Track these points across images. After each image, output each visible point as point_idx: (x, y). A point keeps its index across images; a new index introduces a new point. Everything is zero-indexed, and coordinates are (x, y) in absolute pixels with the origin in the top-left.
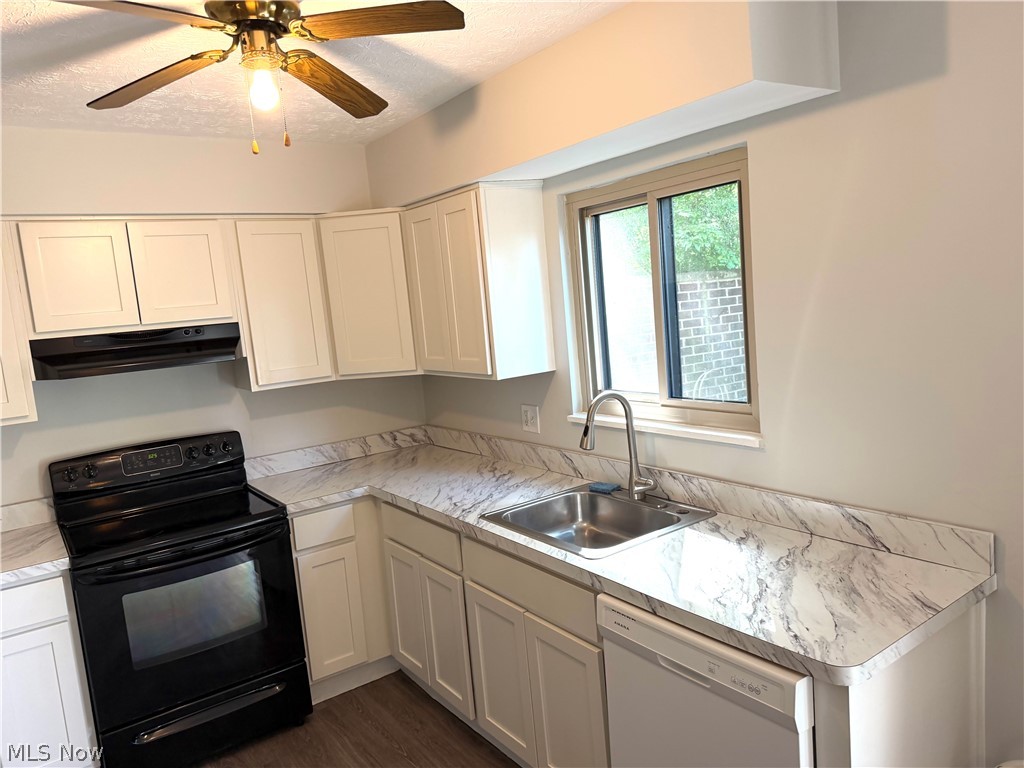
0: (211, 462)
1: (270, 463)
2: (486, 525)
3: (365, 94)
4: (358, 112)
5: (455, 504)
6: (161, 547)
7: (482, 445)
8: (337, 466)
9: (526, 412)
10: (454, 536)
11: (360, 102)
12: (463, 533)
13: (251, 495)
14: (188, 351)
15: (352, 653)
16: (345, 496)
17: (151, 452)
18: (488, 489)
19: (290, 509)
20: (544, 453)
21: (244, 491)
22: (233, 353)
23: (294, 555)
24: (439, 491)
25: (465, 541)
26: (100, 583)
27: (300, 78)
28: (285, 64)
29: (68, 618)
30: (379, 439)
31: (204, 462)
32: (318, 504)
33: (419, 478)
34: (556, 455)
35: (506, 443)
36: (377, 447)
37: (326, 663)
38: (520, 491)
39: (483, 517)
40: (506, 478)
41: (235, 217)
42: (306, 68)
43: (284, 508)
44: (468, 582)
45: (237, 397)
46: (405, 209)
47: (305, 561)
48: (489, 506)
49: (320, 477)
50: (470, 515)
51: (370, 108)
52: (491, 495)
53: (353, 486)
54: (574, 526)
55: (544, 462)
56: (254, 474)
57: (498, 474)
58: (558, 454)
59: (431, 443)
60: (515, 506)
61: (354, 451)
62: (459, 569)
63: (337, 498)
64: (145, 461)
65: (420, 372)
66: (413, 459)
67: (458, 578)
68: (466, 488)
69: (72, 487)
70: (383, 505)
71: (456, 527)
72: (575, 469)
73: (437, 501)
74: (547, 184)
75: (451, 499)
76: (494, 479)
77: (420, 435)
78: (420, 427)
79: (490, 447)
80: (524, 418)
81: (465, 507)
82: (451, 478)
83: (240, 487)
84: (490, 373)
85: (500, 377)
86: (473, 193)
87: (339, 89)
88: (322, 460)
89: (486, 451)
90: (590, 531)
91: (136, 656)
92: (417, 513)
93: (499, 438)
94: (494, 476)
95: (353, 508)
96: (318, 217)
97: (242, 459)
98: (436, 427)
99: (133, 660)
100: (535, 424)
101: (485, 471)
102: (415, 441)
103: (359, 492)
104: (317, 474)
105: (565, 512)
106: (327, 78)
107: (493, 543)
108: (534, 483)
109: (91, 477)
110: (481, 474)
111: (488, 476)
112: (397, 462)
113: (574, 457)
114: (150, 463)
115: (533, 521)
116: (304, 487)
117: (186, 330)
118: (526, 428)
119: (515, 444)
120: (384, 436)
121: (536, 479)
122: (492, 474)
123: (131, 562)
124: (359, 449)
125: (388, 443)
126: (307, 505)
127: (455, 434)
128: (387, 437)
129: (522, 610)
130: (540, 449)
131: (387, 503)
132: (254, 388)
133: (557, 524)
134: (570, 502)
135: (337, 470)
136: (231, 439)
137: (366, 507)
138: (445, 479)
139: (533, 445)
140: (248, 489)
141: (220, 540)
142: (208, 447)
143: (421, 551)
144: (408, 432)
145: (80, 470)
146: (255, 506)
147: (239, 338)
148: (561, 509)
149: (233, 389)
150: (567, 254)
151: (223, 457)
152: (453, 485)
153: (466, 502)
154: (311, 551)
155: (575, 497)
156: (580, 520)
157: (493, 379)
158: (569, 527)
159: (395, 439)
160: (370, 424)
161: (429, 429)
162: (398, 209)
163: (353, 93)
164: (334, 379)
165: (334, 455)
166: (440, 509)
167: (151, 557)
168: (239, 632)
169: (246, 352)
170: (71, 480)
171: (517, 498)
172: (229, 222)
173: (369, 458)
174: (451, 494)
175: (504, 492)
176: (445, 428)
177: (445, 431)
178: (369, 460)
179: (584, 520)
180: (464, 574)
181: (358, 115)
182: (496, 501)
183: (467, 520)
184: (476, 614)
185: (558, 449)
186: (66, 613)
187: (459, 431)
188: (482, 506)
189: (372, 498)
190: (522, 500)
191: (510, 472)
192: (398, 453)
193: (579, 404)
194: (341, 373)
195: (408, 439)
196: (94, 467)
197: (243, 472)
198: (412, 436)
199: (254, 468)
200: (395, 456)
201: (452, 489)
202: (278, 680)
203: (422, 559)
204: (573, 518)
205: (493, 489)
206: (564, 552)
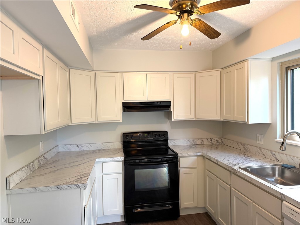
0: (160, 139)
1: (175, 142)
2: (241, 170)
3: (214, 31)
4: (211, 37)
5: (230, 162)
6: (145, 159)
7: (241, 146)
8: (193, 146)
9: (258, 137)
10: (229, 172)
11: (212, 34)
12: (232, 172)
13: (169, 149)
14: (158, 108)
15: (193, 203)
16: (195, 154)
17: (146, 134)
18: (242, 160)
19: (179, 155)
20: (264, 151)
21: (167, 148)
22: (169, 109)
23: (179, 169)
24: (225, 158)
25: (233, 175)
26: (130, 165)
27: (195, 27)
28: (192, 23)
29: (122, 173)
30: (206, 140)
31: (158, 139)
32: (187, 155)
33: (219, 153)
34: (269, 153)
35: (250, 147)
36: (205, 142)
37: (185, 203)
38: (254, 162)
39: (240, 168)
40: (249, 158)
41: (174, 72)
42: (198, 24)
43: (177, 154)
44: (232, 189)
45: (168, 122)
46: (222, 69)
47: (182, 171)
48: (242, 165)
49: (188, 148)
50: (235, 167)
51: (215, 36)
52: (243, 162)
53: (197, 152)
54: (274, 178)
55: (264, 154)
56: (171, 144)
57: (246, 156)
58: (270, 152)
59: (223, 144)
60: (251, 167)
61: (199, 142)
62: (230, 183)
63: (192, 154)
64: (144, 136)
65: (222, 120)
66: (217, 148)
67: (229, 186)
68: (234, 159)
69: (127, 140)
70: (206, 159)
71: (230, 169)
72: (276, 159)
73: (224, 161)
74: (273, 59)
75: (229, 161)
76: (245, 157)
77: (219, 140)
78: (220, 138)
79: (244, 147)
80: (257, 139)
81: (233, 164)
82: (229, 155)
83: (167, 147)
84: (246, 121)
85: (250, 123)
86: (246, 62)
87: (207, 30)
88: (189, 143)
89: (242, 148)
90: (281, 181)
91: (136, 187)
92: (217, 163)
93: (247, 144)
94: (245, 156)
95: (197, 158)
96: (196, 72)
97: (168, 139)
98: (225, 139)
99: (135, 188)
100: (261, 141)
101: (241, 154)
102: (218, 142)
103: (199, 154)
104: (187, 147)
105: (271, 173)
106: (203, 27)
107: (243, 177)
108: (259, 161)
109: (131, 138)
110: (240, 155)
111: (242, 156)
112: (211, 148)
113: (276, 154)
114: (145, 137)
115: (259, 172)
116: (183, 150)
117: (158, 102)
118: (258, 142)
119: (253, 147)
120: (208, 139)
121: (260, 160)
122: (244, 156)
123: (138, 161)
124: (200, 142)
125: (209, 142)
126: (184, 155)
127: (232, 142)
128: (209, 140)
129: (252, 202)
130: (262, 150)
131: (207, 159)
132: (173, 120)
133: (268, 176)
134: (273, 169)
135: (193, 147)
136: (166, 133)
137: (201, 159)
138: (227, 155)
139: (260, 148)
140: (168, 148)
141: (160, 160)
142: (160, 135)
143: (217, 176)
144: (216, 139)
145: (129, 136)
146: (170, 152)
147: (170, 105)
148: (270, 171)
149: (168, 120)
150: (279, 83)
151: (163, 138)
152: (230, 157)
153: (234, 162)
154: (184, 168)
155: (275, 168)
156: (277, 176)
157: (247, 123)
158: (272, 178)
159: (211, 141)
160: (204, 135)
161: (223, 139)
162: (221, 69)
163: (211, 31)
164: (195, 120)
165: (193, 142)
166: (225, 163)
167: (143, 161)
168: (162, 187)
169: (172, 110)
170: (127, 138)
171: (253, 164)
172: (171, 74)
173: (203, 145)
174: (229, 159)
175: (248, 162)
176: (228, 139)
177: (228, 140)
178: (203, 146)
179: (278, 177)
180: (231, 186)
181: (211, 38)
182: (245, 164)
183: (234, 168)
184: (234, 200)
185: (270, 151)
186: (122, 171)
187: (233, 141)
188: (239, 165)
189: (203, 157)
190: (254, 165)
191: (250, 156)
192: (212, 145)
193: (280, 136)
194: (197, 118)
195: (216, 141)
196: (132, 136)
197: (168, 143)
198: (217, 141)
199: (171, 143)
200: (211, 146)
201: (230, 158)
202: (171, 204)
203: (217, 178)
204: (274, 175)
205: (244, 160)
206: (271, 184)
